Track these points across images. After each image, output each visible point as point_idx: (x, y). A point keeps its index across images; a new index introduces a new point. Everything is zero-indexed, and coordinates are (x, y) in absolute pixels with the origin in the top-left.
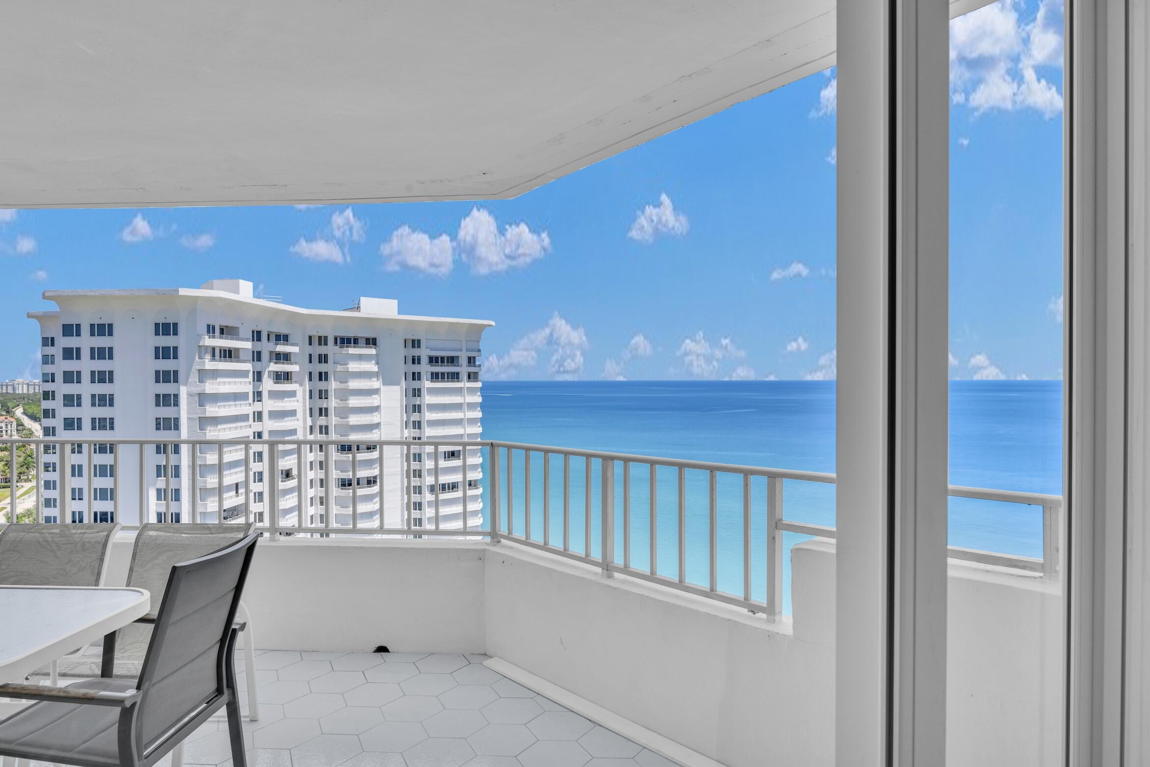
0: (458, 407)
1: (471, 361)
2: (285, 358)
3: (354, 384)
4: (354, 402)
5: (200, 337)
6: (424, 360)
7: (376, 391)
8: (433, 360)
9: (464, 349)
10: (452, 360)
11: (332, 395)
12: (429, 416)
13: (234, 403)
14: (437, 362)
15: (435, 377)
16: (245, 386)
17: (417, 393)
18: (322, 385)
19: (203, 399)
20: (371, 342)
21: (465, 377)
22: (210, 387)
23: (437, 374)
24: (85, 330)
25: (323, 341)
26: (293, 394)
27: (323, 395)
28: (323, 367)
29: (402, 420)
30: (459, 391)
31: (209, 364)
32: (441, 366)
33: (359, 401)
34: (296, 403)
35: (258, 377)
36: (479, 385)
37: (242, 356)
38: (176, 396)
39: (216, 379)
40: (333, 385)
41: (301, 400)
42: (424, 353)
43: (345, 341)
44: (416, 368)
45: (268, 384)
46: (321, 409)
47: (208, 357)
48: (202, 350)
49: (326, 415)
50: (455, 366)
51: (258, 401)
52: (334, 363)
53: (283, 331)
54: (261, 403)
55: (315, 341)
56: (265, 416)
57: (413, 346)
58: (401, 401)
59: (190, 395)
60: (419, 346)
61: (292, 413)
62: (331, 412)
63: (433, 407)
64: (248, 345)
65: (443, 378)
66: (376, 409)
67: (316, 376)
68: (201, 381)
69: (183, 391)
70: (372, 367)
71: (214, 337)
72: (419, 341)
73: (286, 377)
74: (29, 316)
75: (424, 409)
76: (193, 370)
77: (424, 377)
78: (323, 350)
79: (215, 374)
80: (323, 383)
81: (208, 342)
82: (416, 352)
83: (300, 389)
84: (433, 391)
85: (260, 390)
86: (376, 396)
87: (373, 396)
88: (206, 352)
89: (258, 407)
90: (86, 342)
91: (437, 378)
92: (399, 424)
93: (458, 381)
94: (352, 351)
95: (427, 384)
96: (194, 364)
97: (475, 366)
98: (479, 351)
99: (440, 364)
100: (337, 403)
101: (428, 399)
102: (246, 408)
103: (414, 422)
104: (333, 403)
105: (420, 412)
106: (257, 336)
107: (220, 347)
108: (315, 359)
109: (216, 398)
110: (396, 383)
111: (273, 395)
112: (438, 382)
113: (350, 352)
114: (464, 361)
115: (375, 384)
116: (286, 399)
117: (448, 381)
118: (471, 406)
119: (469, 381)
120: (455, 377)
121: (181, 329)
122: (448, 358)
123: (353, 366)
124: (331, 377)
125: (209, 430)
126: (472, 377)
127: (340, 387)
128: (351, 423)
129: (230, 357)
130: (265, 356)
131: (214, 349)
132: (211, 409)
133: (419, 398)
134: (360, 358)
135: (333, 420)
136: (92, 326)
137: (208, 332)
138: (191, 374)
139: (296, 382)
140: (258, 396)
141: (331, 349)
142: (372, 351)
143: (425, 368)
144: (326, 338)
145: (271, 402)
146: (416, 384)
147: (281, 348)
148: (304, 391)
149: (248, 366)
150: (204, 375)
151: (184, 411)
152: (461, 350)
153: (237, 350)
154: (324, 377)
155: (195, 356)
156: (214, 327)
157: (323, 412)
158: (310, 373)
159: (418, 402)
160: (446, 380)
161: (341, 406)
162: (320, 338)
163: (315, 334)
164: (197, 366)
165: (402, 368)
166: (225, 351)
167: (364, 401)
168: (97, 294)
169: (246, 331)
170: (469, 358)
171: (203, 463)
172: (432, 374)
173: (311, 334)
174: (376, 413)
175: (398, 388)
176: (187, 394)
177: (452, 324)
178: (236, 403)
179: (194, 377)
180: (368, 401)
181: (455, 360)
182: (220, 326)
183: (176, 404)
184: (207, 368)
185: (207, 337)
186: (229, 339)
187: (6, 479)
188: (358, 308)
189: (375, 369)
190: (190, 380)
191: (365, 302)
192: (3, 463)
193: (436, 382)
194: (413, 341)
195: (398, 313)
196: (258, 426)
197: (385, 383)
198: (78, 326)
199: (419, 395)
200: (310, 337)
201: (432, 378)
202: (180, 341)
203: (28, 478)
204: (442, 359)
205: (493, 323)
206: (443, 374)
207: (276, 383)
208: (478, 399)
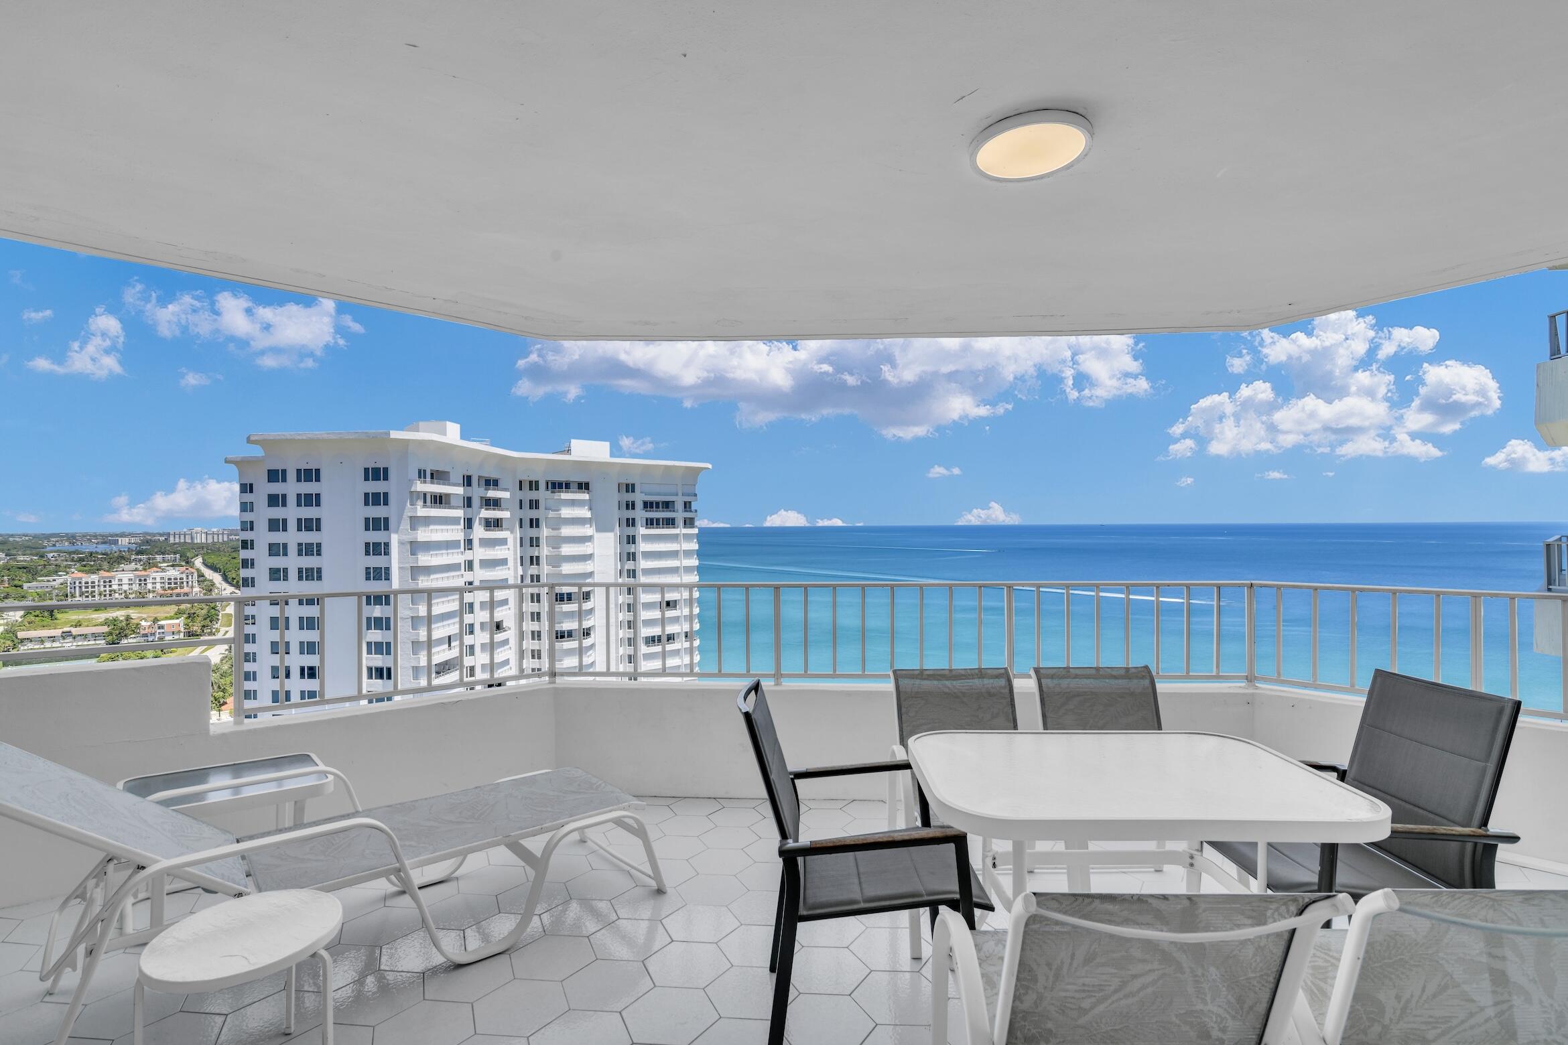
0: (674, 554)
1: (687, 506)
2: (494, 503)
3: (566, 531)
4: (567, 550)
5: (411, 482)
6: (639, 505)
7: (589, 539)
8: (648, 505)
9: (680, 494)
10: (667, 505)
11: (543, 542)
12: (644, 564)
13: (446, 552)
14: (652, 507)
15: (650, 523)
16: (456, 533)
17: (631, 540)
18: (533, 532)
19: (415, 547)
20: (584, 486)
21: (682, 524)
22: (423, 535)
23: (652, 520)
24: (291, 476)
25: (534, 485)
26: (503, 542)
27: (535, 542)
28: (534, 514)
29: (616, 569)
30: (675, 538)
31: (421, 511)
32: (656, 511)
33: (572, 549)
34: (507, 552)
35: (469, 523)
36: (696, 531)
37: (453, 502)
38: (387, 545)
39: (429, 526)
40: (545, 532)
41: (512, 548)
42: (639, 498)
43: (556, 486)
44: (630, 514)
45: (479, 532)
46: (532, 558)
47: (420, 503)
48: (414, 496)
49: (538, 564)
50: (671, 511)
51: (468, 549)
52: (546, 509)
53: (493, 475)
54: (471, 551)
55: (526, 486)
56: (476, 565)
57: (627, 491)
58: (615, 548)
59: (401, 543)
60: (633, 491)
61: (504, 562)
62: (543, 561)
63: (649, 555)
64: (460, 490)
65: (658, 524)
66: (589, 557)
67: (527, 523)
68: (413, 528)
69: (394, 540)
70: (585, 513)
71: (425, 482)
72: (633, 485)
73: (496, 524)
74: (227, 461)
75: (639, 556)
76: (404, 516)
77: (638, 523)
78: (534, 495)
79: (428, 521)
80: (534, 529)
81: (420, 487)
82: (630, 497)
83: (511, 536)
84: (647, 538)
85: (471, 538)
86: (590, 543)
87: (587, 544)
88: (418, 498)
89: (468, 555)
90: (292, 488)
91: (652, 524)
92: (613, 572)
93: (674, 528)
94: (565, 496)
95: (642, 530)
96: (406, 511)
97: (691, 511)
98: (695, 495)
99: (654, 509)
100: (549, 551)
101: (643, 547)
102: (457, 557)
103: (629, 571)
104: (544, 551)
105: (634, 560)
106: (468, 481)
107: (431, 492)
108: (526, 504)
109: (429, 546)
110: (612, 530)
111: (485, 543)
112: (653, 528)
113: (562, 498)
114: (679, 506)
115: (588, 530)
116: (497, 548)
117: (663, 528)
118: (688, 554)
119: (685, 528)
120: (670, 522)
121: (392, 474)
122: (663, 502)
123: (566, 512)
124: (543, 524)
125: (422, 580)
126: (689, 523)
127: (552, 534)
128: (564, 572)
129: (441, 503)
130: (476, 502)
131: (425, 495)
132: (424, 558)
133: (633, 545)
134: (573, 503)
135: (545, 569)
136: (299, 471)
137: (420, 477)
138: (402, 522)
139: (507, 529)
140: (469, 543)
141: (542, 495)
142: (585, 496)
143: (640, 514)
144: (537, 482)
145: (482, 550)
146: (630, 531)
147: (492, 494)
148: (515, 539)
149: (459, 513)
150: (415, 522)
151: (396, 560)
152: (677, 495)
153: (448, 495)
154: (535, 523)
155: (406, 502)
156: (425, 471)
157: (534, 560)
158: (521, 520)
159: (633, 550)
160: (661, 526)
161: (554, 554)
162: (531, 482)
163: (526, 478)
164: (408, 513)
165: (615, 514)
166: (436, 497)
167: (576, 549)
168: (305, 438)
169: (457, 476)
170: (685, 503)
171: (416, 615)
172: (647, 519)
173: (521, 479)
174: (590, 562)
175: (611, 535)
176: (398, 543)
177: (667, 467)
178: (449, 551)
179: (405, 525)
180: (580, 549)
181: (670, 506)
182: (431, 470)
183: (387, 553)
184: (418, 515)
185: (418, 482)
186: (440, 484)
187: (189, 632)
188: (569, 451)
189: (588, 514)
190: (401, 527)
191: (576, 444)
192: (185, 616)
193: (650, 528)
194: (627, 485)
195: (611, 456)
196: (468, 576)
197: (598, 530)
198: (284, 472)
199: (634, 542)
200: (521, 482)
201: (647, 524)
202: (389, 487)
203: (211, 632)
204: (657, 504)
205: (710, 466)
206: (658, 520)
207: (487, 530)
208: (694, 546)
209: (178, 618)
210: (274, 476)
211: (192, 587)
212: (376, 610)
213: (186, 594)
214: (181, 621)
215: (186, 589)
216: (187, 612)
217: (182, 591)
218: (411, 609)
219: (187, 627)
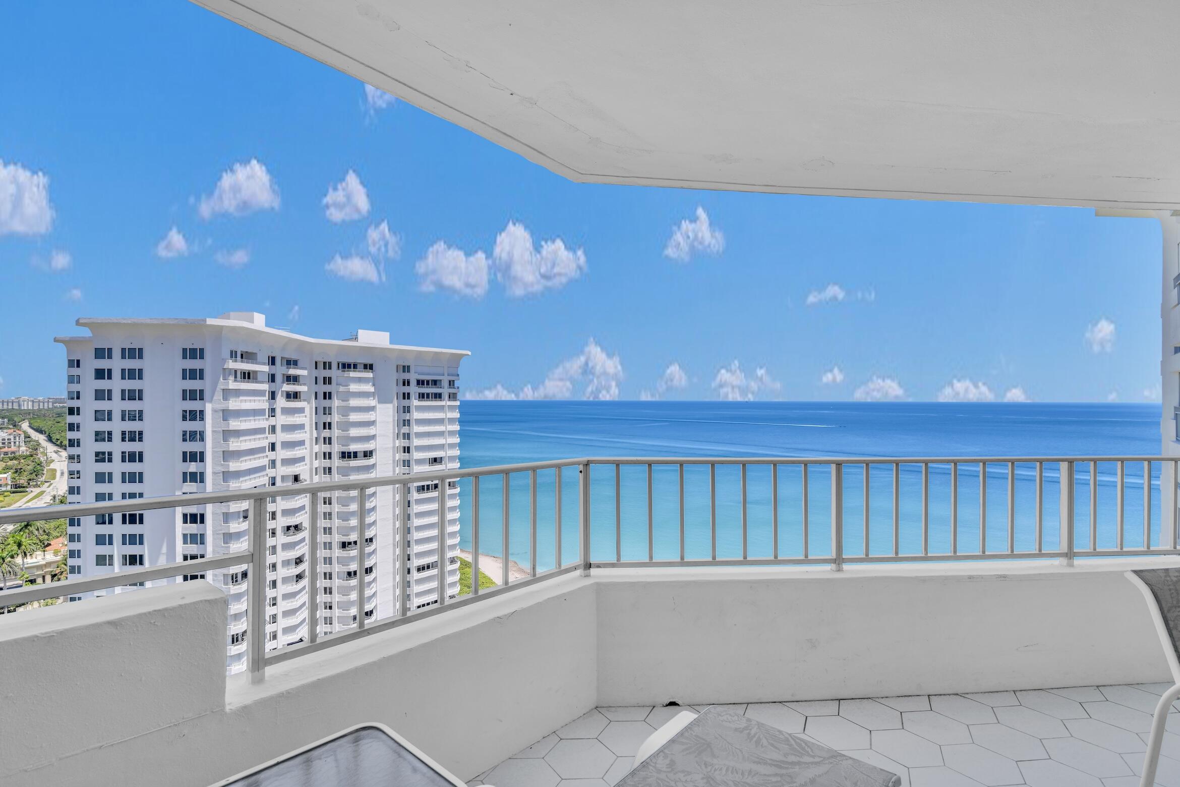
0: (440, 421)
1: (451, 383)
2: (294, 379)
3: (354, 402)
4: (354, 417)
5: (224, 361)
6: (413, 383)
7: (372, 409)
8: (420, 383)
9: (446, 374)
10: (435, 382)
11: (334, 411)
12: (417, 429)
13: (254, 418)
14: (423, 384)
15: (422, 396)
16: (262, 403)
17: (407, 410)
18: (327, 403)
19: (227, 414)
20: (369, 367)
21: (447, 397)
22: (234, 404)
23: (423, 394)
24: (117, 354)
25: (327, 365)
26: (301, 410)
27: (327, 411)
28: (327, 388)
29: (394, 432)
30: (442, 408)
31: (232, 385)
32: (427, 387)
33: (358, 417)
34: (304, 418)
35: (273, 395)
36: (458, 403)
37: (260, 378)
38: (202, 412)
39: (239, 397)
40: (336, 403)
41: (308, 416)
42: (413, 377)
43: (346, 366)
44: (406, 389)
45: (281, 402)
46: (325, 424)
47: (232, 378)
48: (226, 373)
49: (330, 428)
50: (438, 388)
51: (272, 416)
52: (337, 385)
53: (293, 357)
54: (275, 418)
55: (321, 366)
56: (278, 429)
57: (404, 371)
58: (394, 416)
59: (215, 411)
60: (409, 371)
61: (301, 427)
62: (334, 426)
63: (420, 422)
64: (266, 368)
65: (428, 397)
66: (372, 423)
67: (321, 396)
68: (225, 398)
69: (209, 408)
70: (369, 388)
71: (236, 361)
72: (408, 367)
73: (295, 396)
74: (56, 340)
75: (413, 423)
76: (217, 389)
77: (412, 396)
78: (327, 373)
79: (238, 393)
80: (327, 401)
81: (232, 365)
82: (406, 376)
83: (308, 406)
84: (420, 409)
85: (275, 407)
86: (373, 412)
87: (370, 413)
88: (230, 374)
89: (272, 421)
90: (117, 364)
91: (423, 397)
92: (391, 435)
93: (441, 400)
94: (353, 374)
95: (415, 402)
96: (219, 384)
97: (454, 388)
98: (458, 375)
99: (425, 386)
100: (340, 418)
101: (416, 415)
102: (263, 423)
103: (404, 434)
104: (335, 418)
105: (409, 425)
106: (272, 361)
107: (241, 370)
108: (321, 381)
109: (239, 414)
110: (391, 402)
111: (286, 411)
112: (424, 401)
113: (351, 376)
114: (445, 384)
115: (372, 402)
116: (296, 415)
117: (432, 401)
118: (451, 421)
119: (449, 400)
120: (438, 396)
121: (207, 354)
122: (432, 381)
123: (354, 387)
124: (334, 396)
125: (232, 442)
126: (453, 397)
127: (342, 405)
128: (351, 435)
129: (249, 378)
130: (279, 378)
131: (236, 371)
132: (234, 424)
133: (408, 414)
134: (360, 380)
135: (336, 432)
136: (123, 350)
137: (232, 357)
138: (216, 393)
139: (304, 400)
140: (273, 411)
141: (334, 373)
142: (370, 375)
143: (414, 389)
144: (330, 364)
145: (283, 417)
146: (406, 403)
147: (292, 372)
148: (311, 408)
149: (265, 387)
150: (227, 394)
151: (209, 425)
152: (444, 375)
153: (255, 372)
154: (327, 396)
155: (220, 376)
156: (236, 352)
157: (328, 426)
158: (316, 393)
159: (408, 418)
160: (430, 399)
161: (344, 420)
162: (325, 363)
163: (321, 360)
164: (221, 385)
165: (395, 389)
166: (244, 373)
167: (362, 417)
168: (130, 322)
169: (263, 356)
170: (450, 382)
171: (226, 470)
172: (419, 394)
173: (317, 360)
174: (373, 427)
175: (390, 406)
176: (212, 410)
177: (436, 353)
178: (256, 418)
179: (219, 395)
180: (366, 417)
181: (438, 383)
182: (241, 352)
183: (202, 419)
184: (230, 388)
185: (231, 361)
186: (249, 363)
187: (16, 485)
188: (356, 339)
189: (372, 389)
190: (215, 398)
191: (362, 333)
192: (12, 471)
193: (422, 401)
194: (404, 367)
195: (391, 343)
196: (272, 438)
197: (379, 402)
198: (110, 350)
199: (409, 411)
200: (316, 363)
201: (419, 398)
202: (206, 364)
203: (37, 485)
204: (428, 382)
205: (470, 353)
206: (428, 394)
207: (287, 401)
208: (457, 415)
209: (5, 473)
210: (100, 353)
211: (19, 447)
212: (191, 466)
213: (13, 452)
214: (8, 475)
215: (13, 448)
216: (14, 468)
217: (10, 450)
218: (222, 465)
219: (14, 481)
